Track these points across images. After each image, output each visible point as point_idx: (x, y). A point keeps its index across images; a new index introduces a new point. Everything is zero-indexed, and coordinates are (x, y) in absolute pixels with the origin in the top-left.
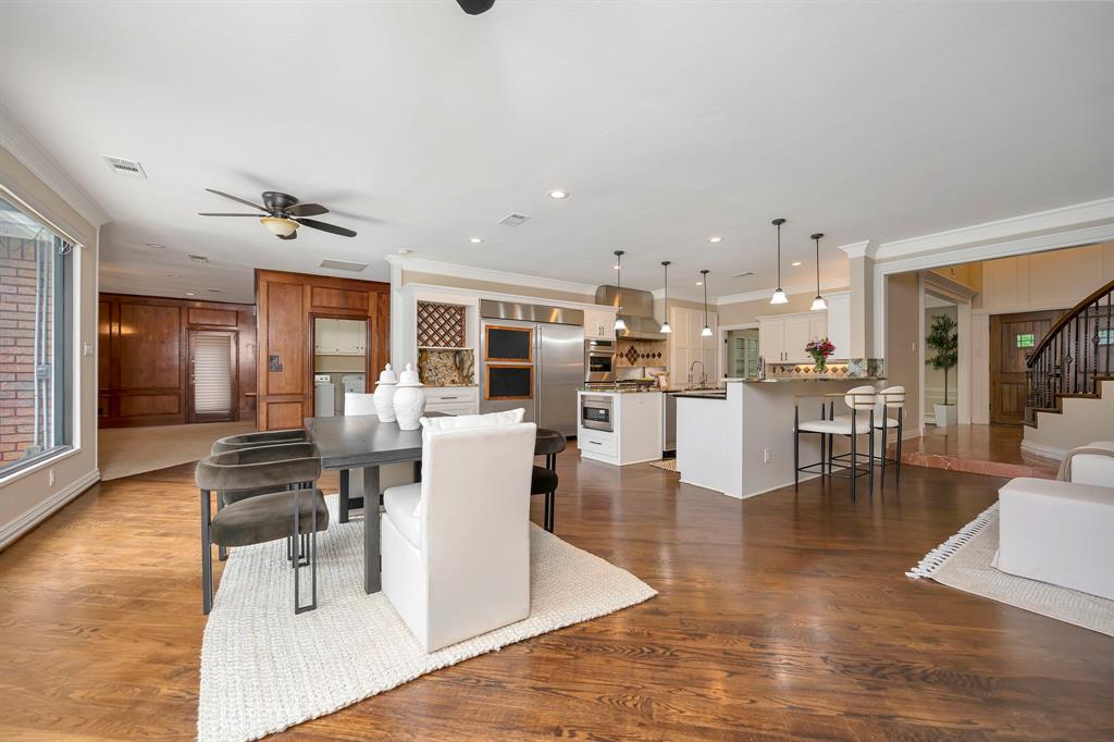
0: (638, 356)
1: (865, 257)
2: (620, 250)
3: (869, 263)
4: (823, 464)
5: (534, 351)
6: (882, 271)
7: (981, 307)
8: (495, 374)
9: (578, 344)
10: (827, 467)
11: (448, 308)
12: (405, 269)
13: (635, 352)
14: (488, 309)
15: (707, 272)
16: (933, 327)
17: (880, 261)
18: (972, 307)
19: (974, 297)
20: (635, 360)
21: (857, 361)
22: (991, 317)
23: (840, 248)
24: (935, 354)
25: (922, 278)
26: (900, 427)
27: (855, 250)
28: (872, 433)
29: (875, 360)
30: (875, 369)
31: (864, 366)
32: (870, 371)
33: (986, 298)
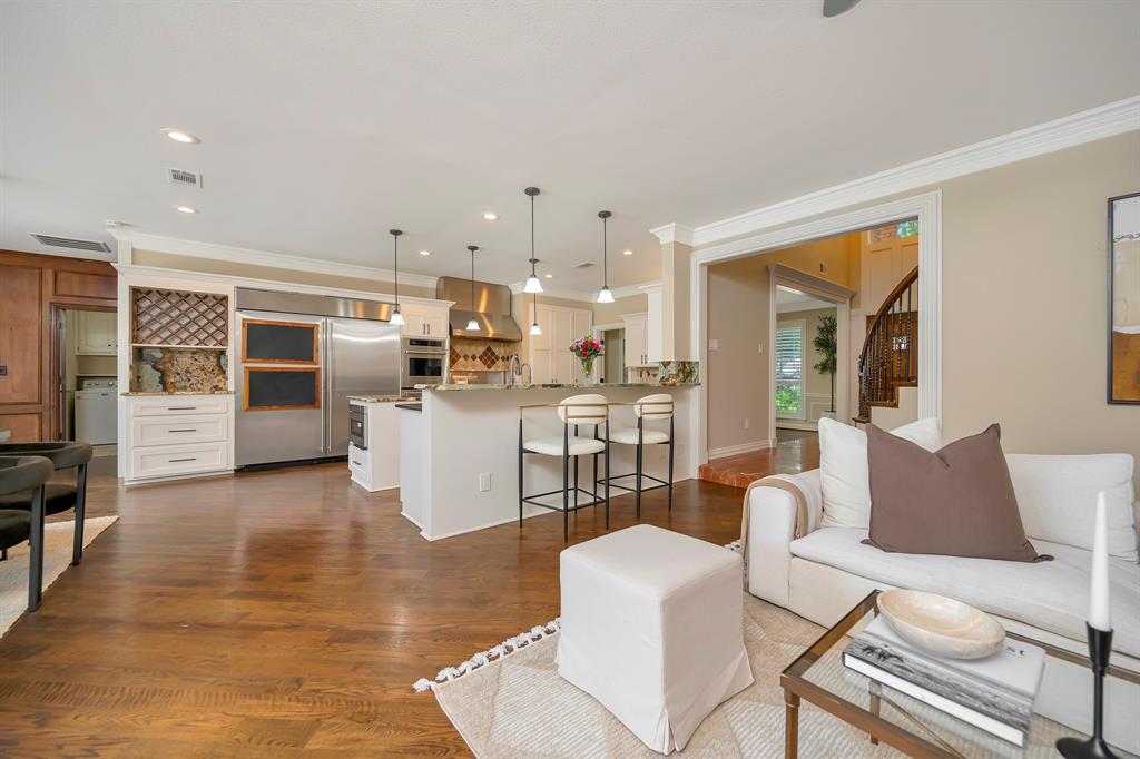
0: (497, 358)
1: (675, 242)
2: (396, 228)
3: (682, 252)
4: (566, 490)
5: (321, 351)
6: (698, 259)
7: (859, 307)
8: (255, 378)
9: (392, 343)
10: (571, 493)
11: (203, 298)
12: (137, 247)
13: (493, 353)
14: (247, 298)
15: (536, 261)
16: (819, 328)
17: (698, 248)
18: (851, 308)
19: (853, 298)
20: (493, 363)
21: (666, 364)
22: (869, 318)
23: (651, 231)
24: (822, 357)
25: (772, 273)
26: (671, 442)
27: (666, 234)
28: (606, 452)
29: (689, 363)
30: (691, 373)
31: (673, 370)
32: (681, 375)
33: (864, 297)
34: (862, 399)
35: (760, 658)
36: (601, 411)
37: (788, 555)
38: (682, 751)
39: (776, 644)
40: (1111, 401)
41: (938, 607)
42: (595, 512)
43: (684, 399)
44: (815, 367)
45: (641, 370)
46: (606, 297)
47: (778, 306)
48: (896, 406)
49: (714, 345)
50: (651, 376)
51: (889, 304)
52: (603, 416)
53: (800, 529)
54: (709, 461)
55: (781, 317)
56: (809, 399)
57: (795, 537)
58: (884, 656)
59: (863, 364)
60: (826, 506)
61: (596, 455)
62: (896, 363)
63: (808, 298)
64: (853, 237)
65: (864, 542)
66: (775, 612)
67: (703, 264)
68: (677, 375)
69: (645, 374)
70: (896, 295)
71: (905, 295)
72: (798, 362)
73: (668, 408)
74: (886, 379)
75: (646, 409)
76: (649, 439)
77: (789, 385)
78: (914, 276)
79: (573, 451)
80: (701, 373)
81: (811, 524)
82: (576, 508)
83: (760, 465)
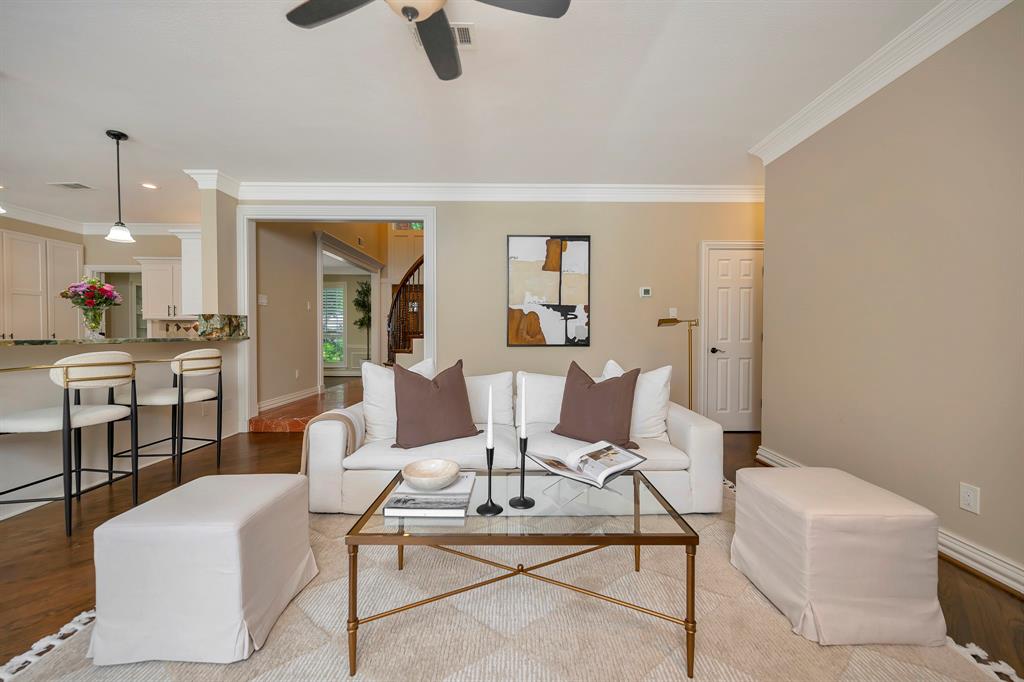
1: (218, 191)
3: (226, 205)
6: (246, 215)
7: (387, 276)
16: (357, 291)
17: (244, 202)
18: (381, 277)
19: (383, 268)
21: (208, 318)
22: (394, 286)
23: (187, 171)
24: (360, 315)
25: (319, 239)
26: (219, 398)
27: (207, 180)
28: (133, 418)
29: (236, 317)
30: (238, 327)
31: (216, 323)
32: (227, 329)
33: (390, 270)
34: (390, 348)
35: (322, 554)
36: (127, 371)
37: (341, 470)
38: (260, 649)
39: (334, 540)
40: (508, 345)
41: (433, 466)
42: (111, 492)
43: (234, 353)
44: (355, 323)
45: (167, 324)
46: (120, 235)
47: (324, 268)
48: (411, 352)
49: (264, 300)
50: (182, 330)
51: (406, 279)
52: (128, 377)
53: (350, 448)
54: (260, 413)
55: (328, 278)
56: (349, 350)
57: (346, 456)
58: (405, 501)
59: (390, 322)
60: (368, 429)
61: (111, 425)
62: (411, 321)
63: (347, 265)
64: (381, 225)
65: (393, 446)
66: (332, 518)
67: (250, 220)
68: (222, 329)
69: (173, 328)
70: (410, 274)
71: (416, 273)
72: (341, 318)
73: (215, 363)
74: (405, 333)
75: (187, 365)
76: (191, 396)
77: (333, 339)
78: (421, 262)
79: (76, 423)
80: (250, 327)
81: (358, 444)
82: (79, 493)
83: (310, 408)
